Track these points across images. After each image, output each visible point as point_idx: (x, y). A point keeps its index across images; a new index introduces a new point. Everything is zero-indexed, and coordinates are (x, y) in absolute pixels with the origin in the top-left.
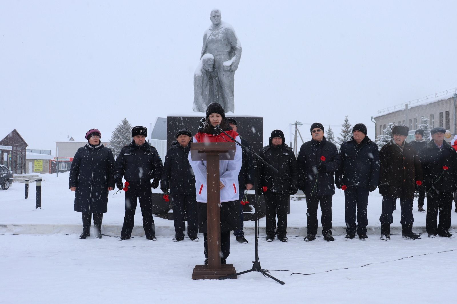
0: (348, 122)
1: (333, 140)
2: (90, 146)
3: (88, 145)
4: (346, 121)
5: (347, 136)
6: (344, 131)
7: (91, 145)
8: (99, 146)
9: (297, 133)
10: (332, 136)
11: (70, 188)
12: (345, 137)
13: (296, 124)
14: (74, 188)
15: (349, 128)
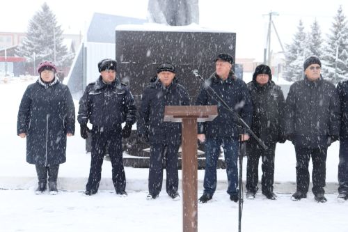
0: (343, 12)
1: (319, 37)
2: (43, 84)
3: (40, 81)
4: (340, 12)
5: (340, 32)
6: (335, 26)
7: (43, 82)
8: (53, 83)
9: (272, 26)
10: (319, 32)
11: (18, 135)
12: (336, 33)
13: (270, 15)
14: (23, 134)
15: (342, 20)
